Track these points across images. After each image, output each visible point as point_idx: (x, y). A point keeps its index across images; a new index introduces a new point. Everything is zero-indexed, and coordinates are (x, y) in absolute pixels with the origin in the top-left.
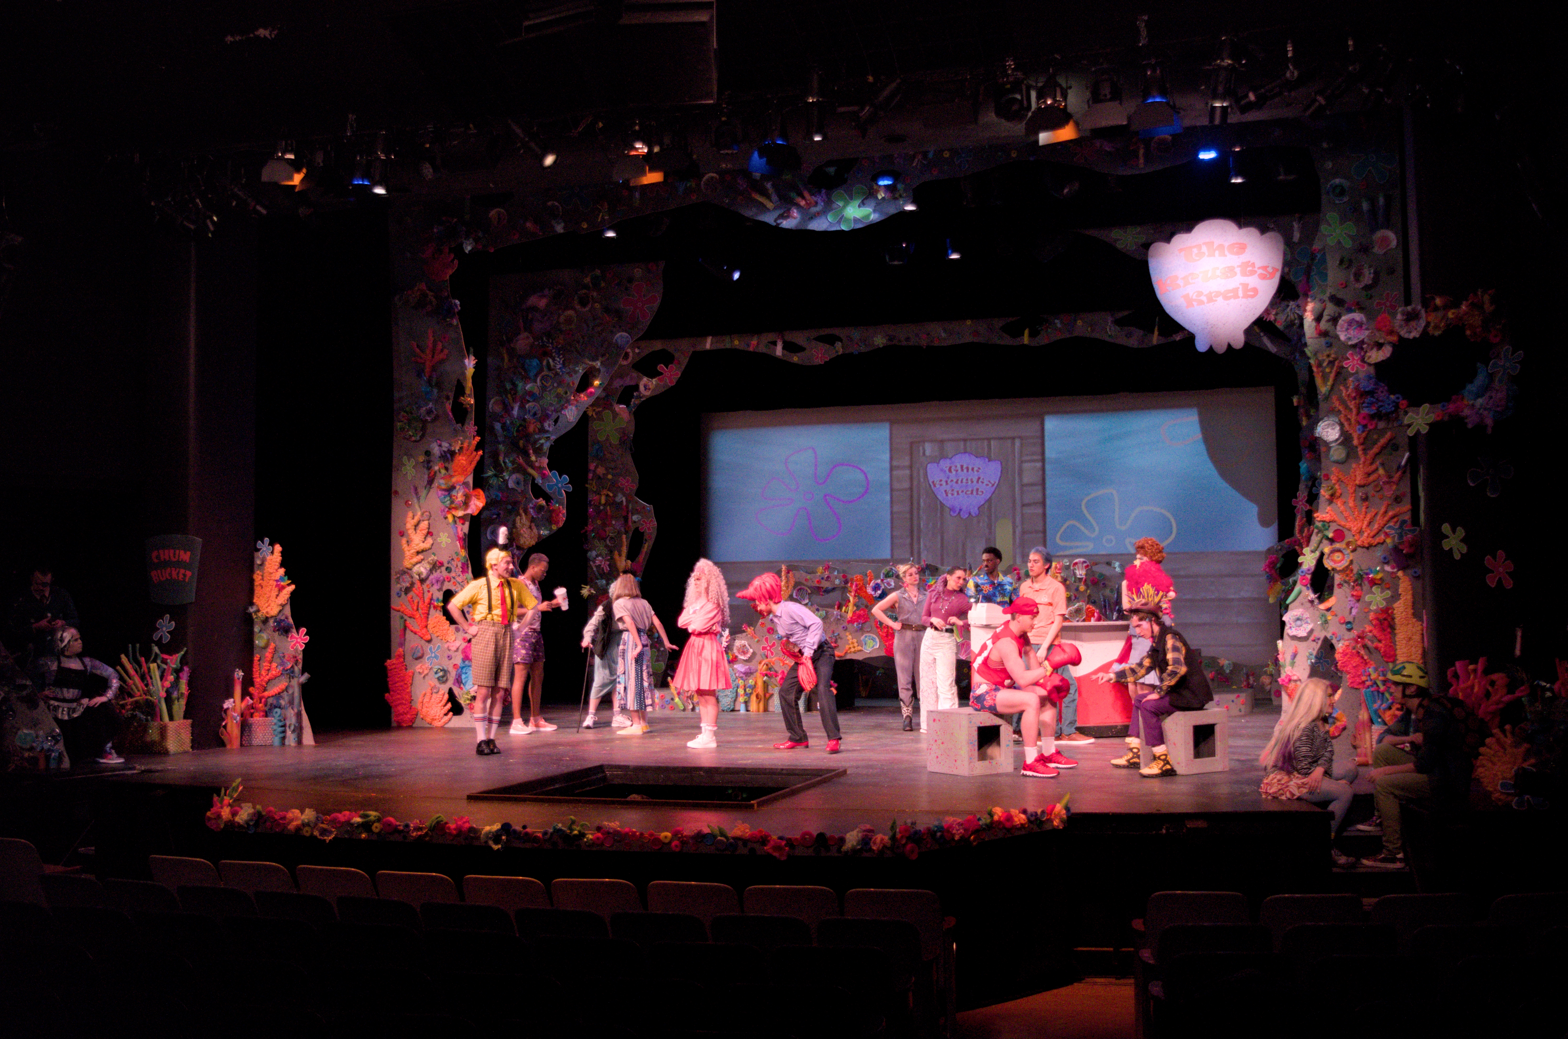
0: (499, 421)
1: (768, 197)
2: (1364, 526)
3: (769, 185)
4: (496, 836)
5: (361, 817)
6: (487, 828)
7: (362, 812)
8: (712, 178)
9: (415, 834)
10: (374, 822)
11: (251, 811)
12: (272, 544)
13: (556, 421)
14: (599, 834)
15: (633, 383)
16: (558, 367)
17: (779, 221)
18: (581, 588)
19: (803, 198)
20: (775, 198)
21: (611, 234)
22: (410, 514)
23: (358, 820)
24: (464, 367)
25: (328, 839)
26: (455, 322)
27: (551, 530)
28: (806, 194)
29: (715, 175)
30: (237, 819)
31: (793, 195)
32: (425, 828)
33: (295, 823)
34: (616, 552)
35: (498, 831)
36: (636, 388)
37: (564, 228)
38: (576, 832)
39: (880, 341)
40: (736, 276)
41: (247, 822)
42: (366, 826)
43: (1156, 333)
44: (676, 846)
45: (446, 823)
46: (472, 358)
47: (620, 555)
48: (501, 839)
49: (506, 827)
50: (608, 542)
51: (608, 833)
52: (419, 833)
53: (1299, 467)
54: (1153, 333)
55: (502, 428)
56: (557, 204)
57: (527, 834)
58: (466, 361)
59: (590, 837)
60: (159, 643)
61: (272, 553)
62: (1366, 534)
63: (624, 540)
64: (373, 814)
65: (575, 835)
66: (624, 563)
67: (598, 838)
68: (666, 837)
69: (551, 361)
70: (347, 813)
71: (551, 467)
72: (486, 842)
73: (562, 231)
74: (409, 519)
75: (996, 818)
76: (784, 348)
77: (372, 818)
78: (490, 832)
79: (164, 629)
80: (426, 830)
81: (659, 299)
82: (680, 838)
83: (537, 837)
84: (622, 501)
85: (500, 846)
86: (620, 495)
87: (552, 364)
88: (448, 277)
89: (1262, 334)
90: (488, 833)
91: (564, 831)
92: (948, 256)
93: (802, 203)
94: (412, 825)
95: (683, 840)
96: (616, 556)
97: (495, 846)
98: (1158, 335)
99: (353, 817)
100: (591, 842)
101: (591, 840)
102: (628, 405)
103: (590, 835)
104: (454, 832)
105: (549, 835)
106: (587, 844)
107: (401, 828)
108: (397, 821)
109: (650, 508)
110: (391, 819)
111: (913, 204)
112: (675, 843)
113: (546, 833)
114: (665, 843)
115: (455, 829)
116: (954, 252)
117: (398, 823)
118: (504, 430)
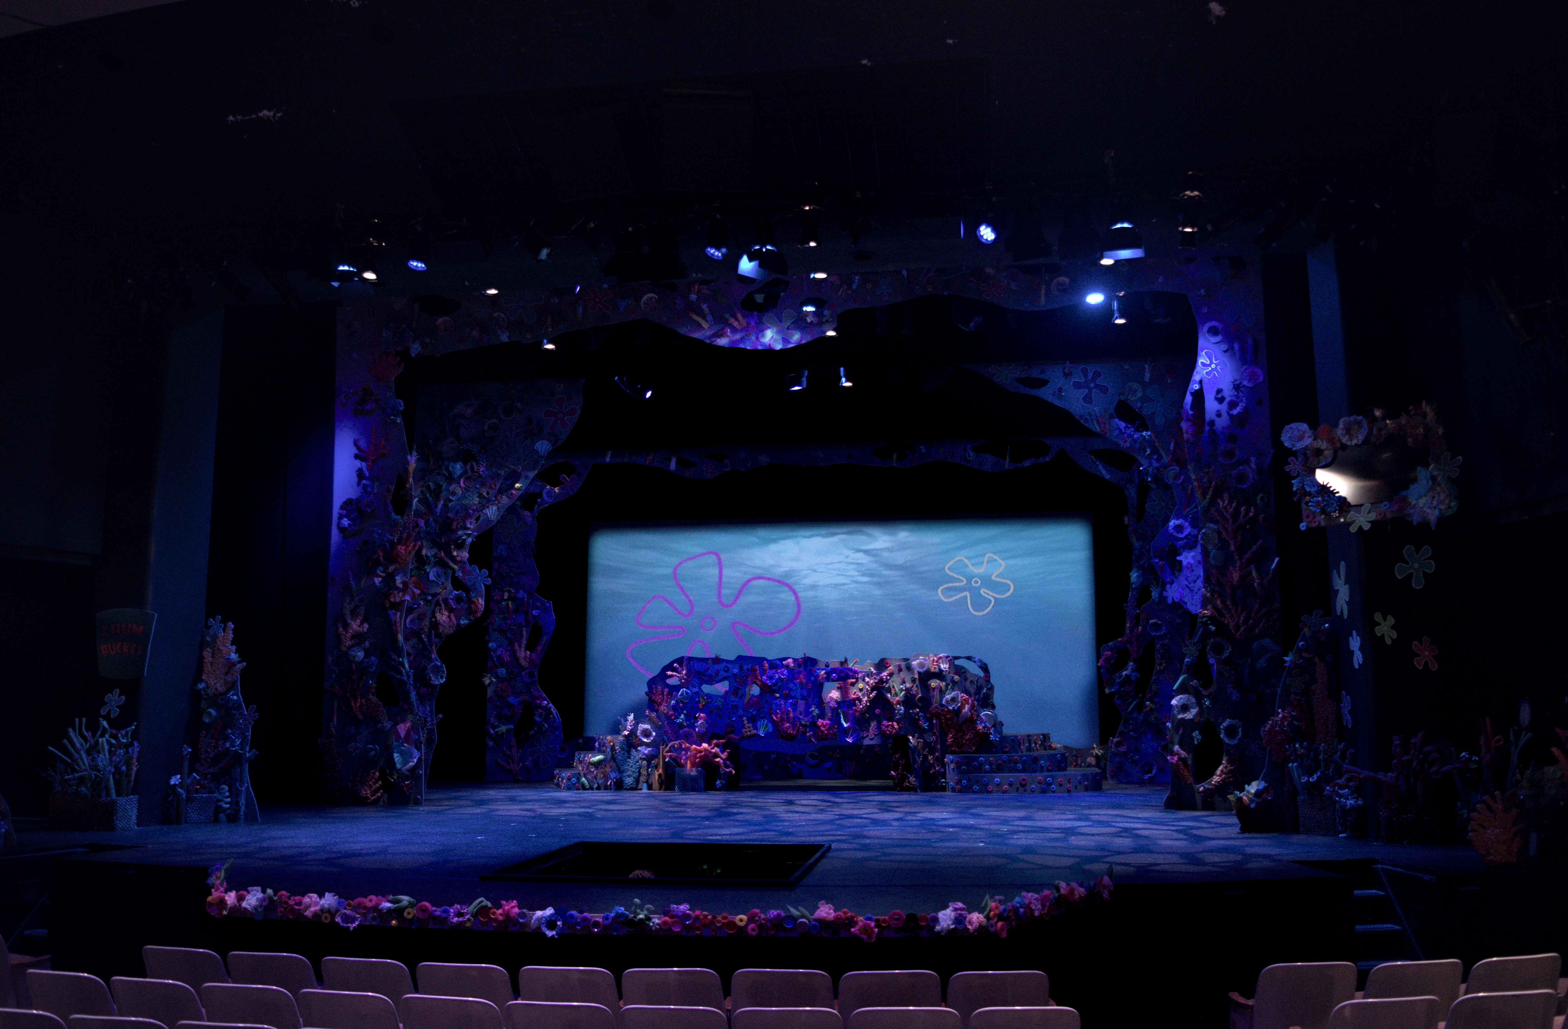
0: (422, 518)
1: (704, 317)
2: (1241, 622)
3: (705, 307)
4: (550, 921)
5: (390, 902)
6: (539, 913)
7: (392, 897)
8: (651, 298)
9: (455, 918)
10: (406, 907)
11: (260, 895)
12: (224, 622)
13: (477, 519)
14: (667, 918)
15: (538, 491)
16: (482, 469)
17: (713, 340)
18: (483, 677)
19: (737, 320)
20: (709, 318)
21: (550, 347)
22: (348, 599)
23: (387, 905)
24: (407, 463)
25: (352, 926)
26: (399, 421)
27: (470, 620)
28: (739, 316)
29: (653, 295)
30: (244, 904)
31: (727, 316)
32: (467, 914)
33: (313, 909)
34: (516, 644)
35: (552, 914)
36: (540, 495)
37: (509, 337)
38: (641, 916)
39: (764, 459)
40: (649, 394)
41: (255, 908)
42: (398, 913)
43: (1008, 460)
44: (753, 930)
45: (492, 908)
46: (414, 453)
47: (520, 646)
48: (556, 925)
49: (560, 912)
50: (509, 635)
51: (678, 916)
52: (461, 919)
53: (1130, 577)
54: (1005, 459)
55: (425, 524)
56: (502, 315)
57: (586, 919)
58: (409, 457)
59: (657, 921)
60: (107, 717)
61: (224, 630)
62: (1242, 629)
63: (524, 633)
64: (405, 899)
65: (640, 919)
66: (523, 653)
67: (665, 923)
68: (741, 920)
69: (474, 463)
70: (375, 897)
71: (471, 561)
72: (539, 928)
73: (507, 340)
74: (346, 605)
76: (677, 464)
77: (405, 903)
78: (542, 918)
79: (113, 703)
80: (469, 916)
81: (579, 412)
82: (757, 921)
83: (596, 924)
84: (523, 598)
85: (554, 933)
86: (521, 592)
87: (475, 467)
88: (393, 378)
89: (1098, 463)
90: (539, 919)
91: (627, 916)
92: (842, 383)
93: (735, 324)
94: (452, 910)
95: (761, 923)
96: (517, 647)
97: (550, 933)
98: (1009, 461)
99: (381, 903)
100: (658, 927)
101: (658, 924)
102: (531, 510)
103: (656, 920)
104: (501, 918)
105: (610, 920)
106: (654, 928)
107: (438, 913)
108: (433, 906)
109: (550, 604)
110: (427, 904)
111: (834, 330)
112: (751, 926)
113: (606, 918)
114: (740, 927)
115: (501, 915)
116: (847, 381)
117: (434, 908)
118: (427, 527)
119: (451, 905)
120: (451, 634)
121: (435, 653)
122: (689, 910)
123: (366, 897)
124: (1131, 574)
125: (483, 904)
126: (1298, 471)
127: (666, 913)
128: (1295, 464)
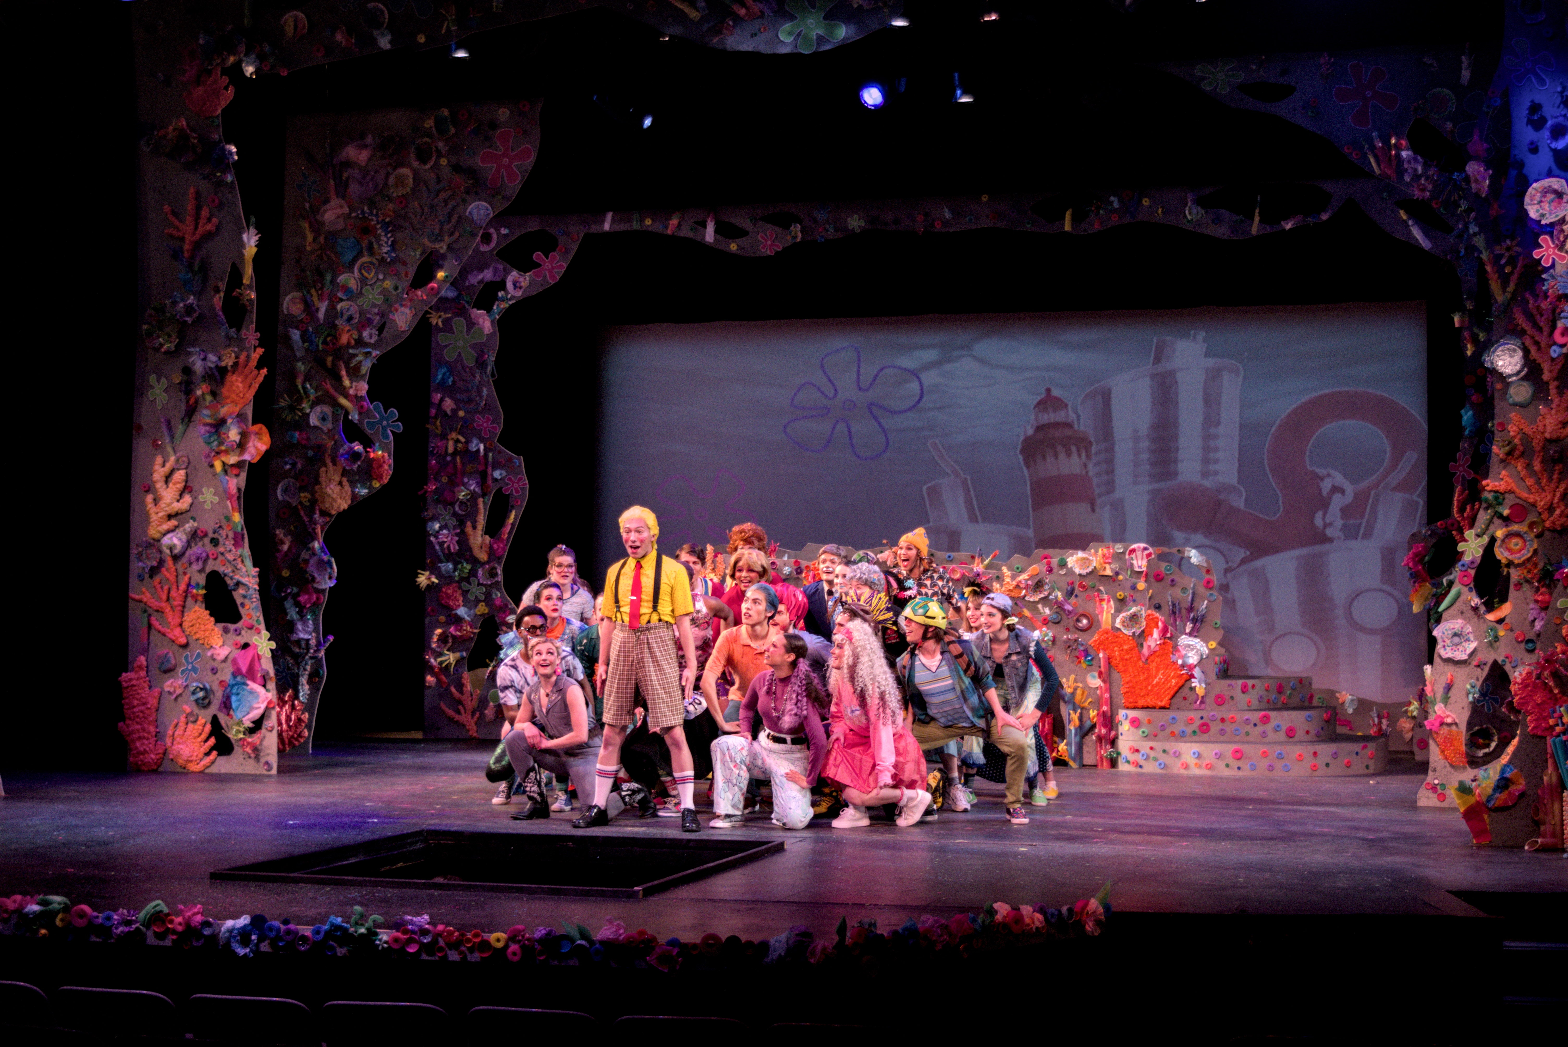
0: (297, 328)
1: (692, 3)
2: (1556, 500)
4: (243, 935)
5: (38, 904)
6: (230, 923)
7: (41, 897)
9: (121, 929)
10: (58, 912)
13: (381, 330)
14: (399, 934)
15: (497, 279)
16: (385, 249)
17: (707, 39)
18: (416, 575)
19: (744, 6)
20: (701, 4)
21: (461, 54)
22: (159, 460)
23: (36, 908)
24: (241, 245)
26: (229, 179)
27: (370, 488)
28: (748, 1)
32: (136, 922)
34: (469, 524)
35: (245, 926)
36: (502, 285)
37: (391, 42)
38: (362, 930)
39: (855, 223)
40: (648, 122)
42: (48, 920)
43: (1257, 218)
44: (514, 954)
45: (168, 914)
46: (253, 230)
47: (474, 527)
48: (250, 940)
49: (258, 921)
50: (457, 509)
51: (413, 932)
52: (126, 929)
53: (1461, 417)
54: (1252, 219)
55: (302, 337)
56: (382, 7)
57: (288, 932)
58: (245, 237)
59: (385, 938)
62: (1558, 512)
63: (481, 506)
64: (57, 900)
65: (362, 935)
66: (480, 539)
67: (396, 940)
68: (498, 940)
69: (373, 240)
70: (18, 897)
71: (373, 396)
72: (228, 944)
73: (388, 46)
74: (157, 467)
75: (999, 917)
76: (717, 231)
77: (55, 906)
78: (233, 930)
80: (138, 925)
81: (534, 154)
82: (519, 941)
83: (304, 938)
84: (478, 450)
85: (248, 950)
86: (475, 441)
87: (375, 246)
88: (219, 111)
89: (1410, 223)
90: (231, 931)
91: (346, 929)
92: (956, 99)
93: (742, 12)
94: (116, 917)
95: (524, 944)
96: (469, 529)
97: (241, 951)
98: (1260, 221)
99: (27, 905)
100: (385, 945)
101: (386, 942)
102: (489, 310)
103: (384, 936)
104: (180, 928)
105: (321, 936)
106: (380, 948)
107: (100, 920)
108: (94, 910)
109: (520, 461)
110: (85, 907)
111: (903, 16)
112: (514, 947)
113: (317, 932)
114: (496, 949)
115: (180, 924)
116: (965, 93)
117: (95, 914)
118: (304, 341)
119: (116, 910)
120: (344, 510)
121: (321, 540)
122: (429, 923)
123: (9, 898)
124: (1463, 412)
125: (158, 909)
126: (1554, 260)
127: (399, 926)
128: (1549, 247)
